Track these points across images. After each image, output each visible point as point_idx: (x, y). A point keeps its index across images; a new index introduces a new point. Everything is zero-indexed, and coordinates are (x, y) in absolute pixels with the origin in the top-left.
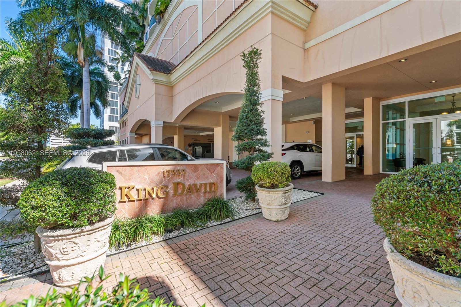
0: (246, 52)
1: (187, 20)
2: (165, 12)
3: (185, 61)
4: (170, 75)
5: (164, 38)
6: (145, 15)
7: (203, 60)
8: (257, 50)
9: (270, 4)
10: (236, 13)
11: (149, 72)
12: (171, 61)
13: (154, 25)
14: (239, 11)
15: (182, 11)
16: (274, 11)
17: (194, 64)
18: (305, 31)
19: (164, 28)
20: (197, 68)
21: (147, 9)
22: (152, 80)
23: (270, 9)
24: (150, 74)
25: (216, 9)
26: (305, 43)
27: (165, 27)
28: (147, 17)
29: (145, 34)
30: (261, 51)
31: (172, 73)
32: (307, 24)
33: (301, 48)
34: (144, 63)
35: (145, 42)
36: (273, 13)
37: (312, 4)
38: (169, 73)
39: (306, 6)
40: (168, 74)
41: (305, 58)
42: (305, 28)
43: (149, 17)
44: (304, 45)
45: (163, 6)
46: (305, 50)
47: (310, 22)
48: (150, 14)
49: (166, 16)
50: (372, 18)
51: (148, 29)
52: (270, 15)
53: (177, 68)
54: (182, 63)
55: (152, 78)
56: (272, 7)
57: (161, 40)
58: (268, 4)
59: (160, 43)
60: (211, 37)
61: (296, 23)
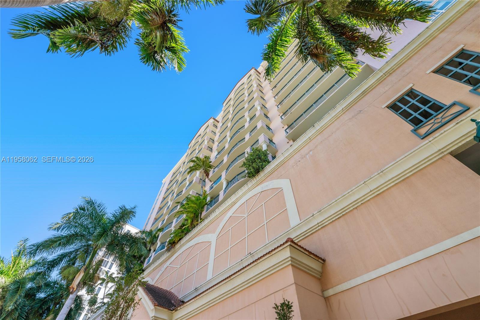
0: (279, 304)
1: (199, 252)
2: (178, 242)
3: (198, 297)
4: (174, 311)
5: (169, 265)
6: (154, 241)
7: (220, 299)
8: (289, 302)
9: (290, 259)
10: (259, 261)
11: (152, 307)
12: (172, 291)
13: (161, 251)
14: (261, 260)
15: (194, 244)
16: (293, 264)
17: (207, 303)
18: (319, 279)
19: (172, 256)
20: (210, 307)
21: (158, 237)
22: (152, 317)
23: (290, 262)
24: (152, 310)
25: (229, 248)
26: (323, 291)
27: (174, 255)
28: (156, 244)
29: (148, 258)
30: (292, 303)
31: (178, 310)
32: (320, 274)
33: (321, 296)
34: (147, 294)
35: (145, 265)
36: (292, 265)
37: (321, 258)
38: (174, 310)
39: (316, 260)
40: (172, 310)
41: (327, 307)
42: (320, 277)
43: (158, 243)
44: (323, 293)
45: (178, 238)
46: (325, 298)
47: (323, 272)
48: (160, 241)
49: (178, 246)
50: (377, 277)
51: (153, 255)
52: (290, 267)
53: (185, 305)
54: (193, 300)
55: (153, 315)
56: (291, 261)
57: (165, 266)
58: (287, 258)
59: (163, 269)
60: (232, 277)
61: (311, 273)
